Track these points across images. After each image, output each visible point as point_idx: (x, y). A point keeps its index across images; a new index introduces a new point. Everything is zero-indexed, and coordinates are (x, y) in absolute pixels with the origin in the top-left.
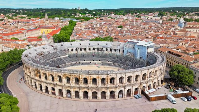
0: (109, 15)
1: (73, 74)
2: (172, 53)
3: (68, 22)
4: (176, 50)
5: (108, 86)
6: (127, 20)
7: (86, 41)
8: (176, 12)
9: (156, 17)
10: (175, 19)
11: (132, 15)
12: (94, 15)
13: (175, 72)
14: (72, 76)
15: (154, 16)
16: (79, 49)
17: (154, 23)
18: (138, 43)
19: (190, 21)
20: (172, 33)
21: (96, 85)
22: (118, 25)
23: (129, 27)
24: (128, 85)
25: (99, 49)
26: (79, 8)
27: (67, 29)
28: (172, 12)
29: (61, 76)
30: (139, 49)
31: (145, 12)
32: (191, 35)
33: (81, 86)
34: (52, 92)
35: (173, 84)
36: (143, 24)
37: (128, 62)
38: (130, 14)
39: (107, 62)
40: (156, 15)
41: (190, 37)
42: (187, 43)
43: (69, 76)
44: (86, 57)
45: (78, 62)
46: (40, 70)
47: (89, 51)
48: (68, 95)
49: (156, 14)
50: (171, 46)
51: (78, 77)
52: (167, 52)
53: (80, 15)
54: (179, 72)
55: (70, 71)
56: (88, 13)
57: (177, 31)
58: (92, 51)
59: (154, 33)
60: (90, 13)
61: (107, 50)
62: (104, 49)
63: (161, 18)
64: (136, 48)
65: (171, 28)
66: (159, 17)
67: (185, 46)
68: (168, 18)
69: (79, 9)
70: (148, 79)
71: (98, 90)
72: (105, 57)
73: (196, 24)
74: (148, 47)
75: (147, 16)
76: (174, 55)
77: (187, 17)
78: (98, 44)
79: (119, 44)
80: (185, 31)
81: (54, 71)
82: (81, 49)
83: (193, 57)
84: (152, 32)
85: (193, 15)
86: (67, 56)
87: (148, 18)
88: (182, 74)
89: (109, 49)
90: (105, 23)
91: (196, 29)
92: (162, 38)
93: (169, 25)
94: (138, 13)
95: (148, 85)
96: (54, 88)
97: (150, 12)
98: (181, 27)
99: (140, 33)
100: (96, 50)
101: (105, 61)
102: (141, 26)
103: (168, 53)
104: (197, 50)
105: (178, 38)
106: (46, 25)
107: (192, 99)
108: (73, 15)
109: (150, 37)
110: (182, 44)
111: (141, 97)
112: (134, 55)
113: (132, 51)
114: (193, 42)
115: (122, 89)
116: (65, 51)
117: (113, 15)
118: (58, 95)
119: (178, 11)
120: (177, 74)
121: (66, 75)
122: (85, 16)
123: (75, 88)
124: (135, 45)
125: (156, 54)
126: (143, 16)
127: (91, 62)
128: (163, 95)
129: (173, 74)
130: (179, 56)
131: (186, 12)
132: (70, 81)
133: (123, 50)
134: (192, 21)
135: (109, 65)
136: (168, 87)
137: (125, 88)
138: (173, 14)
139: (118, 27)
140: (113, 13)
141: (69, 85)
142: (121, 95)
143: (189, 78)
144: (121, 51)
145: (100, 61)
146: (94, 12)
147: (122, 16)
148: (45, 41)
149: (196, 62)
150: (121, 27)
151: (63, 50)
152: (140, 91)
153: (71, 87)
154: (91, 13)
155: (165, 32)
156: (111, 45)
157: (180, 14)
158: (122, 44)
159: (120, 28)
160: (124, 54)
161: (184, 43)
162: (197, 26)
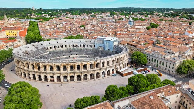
0: (66, 15)
1: (69, 63)
2: (130, 45)
3: (29, 23)
4: (132, 42)
5: (95, 69)
6: (84, 19)
7: (59, 39)
8: (124, 12)
9: (109, 16)
10: (125, 18)
11: (87, 14)
12: (51, 15)
13: (135, 56)
14: (69, 64)
15: (107, 16)
16: (57, 46)
17: (110, 22)
18: (105, 38)
19: (136, 20)
20: (126, 30)
21: (86, 69)
22: (79, 24)
23: (90, 26)
24: (108, 68)
25: (74, 46)
26: (33, 7)
27: (34, 30)
28: (121, 12)
29: (60, 66)
30: (107, 43)
31: (99, 12)
32: (140, 31)
33: (75, 71)
34: (51, 80)
35: (135, 65)
36: (101, 23)
37: (100, 54)
38: (86, 14)
39: (83, 55)
40: (108, 15)
41: (139, 32)
42: (138, 37)
43: (66, 65)
44: (64, 52)
45: (58, 57)
46: (40, 63)
47: (66, 48)
48: (65, 80)
49: (109, 13)
50: (128, 40)
51: (73, 65)
52: (126, 44)
53: (36, 15)
54: (137, 57)
55: (67, 61)
56: (44, 13)
57: (129, 28)
58: (68, 48)
59: (113, 31)
60: (45, 13)
61: (80, 45)
62: (79, 45)
63: (113, 18)
64: (105, 43)
65: (124, 26)
66: (112, 16)
67: (137, 39)
68: (119, 18)
69: (34, 9)
70: (120, 62)
71: (88, 73)
72: (81, 51)
73: (141, 22)
74: (114, 41)
75: (101, 16)
76: (132, 46)
77: (133, 16)
78: (73, 41)
79: (90, 40)
80: (134, 28)
81: (53, 62)
82: (58, 47)
83: (145, 46)
84: (111, 30)
85: (137, 14)
86: (48, 53)
87: (102, 18)
88: (140, 57)
89: (82, 45)
90: (66, 23)
91: (142, 27)
92: (120, 34)
93: (121, 23)
94: (93, 13)
95: (120, 66)
96: (53, 76)
97: (103, 12)
98: (131, 25)
99: (102, 31)
100: (71, 47)
101: (81, 54)
102: (100, 25)
103: (128, 45)
104: (146, 42)
105: (131, 34)
106: (6, 26)
107: (148, 72)
108: (29, 15)
109: (111, 34)
110: (135, 38)
111: (117, 75)
112: (104, 47)
113: (102, 45)
114: (142, 36)
115: (104, 70)
116: (45, 49)
117: (69, 15)
118: (56, 81)
119: (125, 11)
120: (137, 58)
121: (63, 64)
122: (42, 16)
123: (71, 74)
124: (104, 41)
125: (120, 46)
126: (98, 16)
127: (69, 57)
128: (130, 71)
129: (134, 58)
130: (135, 46)
131: (131, 12)
132: (67, 69)
133: (94, 45)
134: (138, 20)
135: (85, 57)
136: (132, 67)
137: (106, 70)
138: (122, 14)
139: (81, 27)
140: (69, 13)
141: (66, 72)
142: (104, 75)
143: (144, 59)
144: (93, 46)
145: (77, 55)
146: (50, 12)
147: (79, 16)
148: (20, 42)
149: (147, 49)
150: (83, 26)
151: (44, 48)
152: (115, 71)
153: (68, 73)
154: (47, 13)
155: (120, 29)
156: (84, 42)
157: (127, 13)
158: (93, 40)
159: (83, 28)
160: (96, 48)
161: (136, 37)
162: (142, 24)
